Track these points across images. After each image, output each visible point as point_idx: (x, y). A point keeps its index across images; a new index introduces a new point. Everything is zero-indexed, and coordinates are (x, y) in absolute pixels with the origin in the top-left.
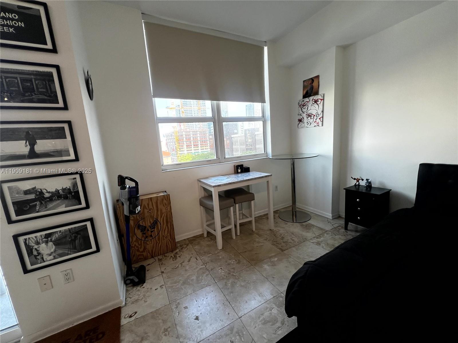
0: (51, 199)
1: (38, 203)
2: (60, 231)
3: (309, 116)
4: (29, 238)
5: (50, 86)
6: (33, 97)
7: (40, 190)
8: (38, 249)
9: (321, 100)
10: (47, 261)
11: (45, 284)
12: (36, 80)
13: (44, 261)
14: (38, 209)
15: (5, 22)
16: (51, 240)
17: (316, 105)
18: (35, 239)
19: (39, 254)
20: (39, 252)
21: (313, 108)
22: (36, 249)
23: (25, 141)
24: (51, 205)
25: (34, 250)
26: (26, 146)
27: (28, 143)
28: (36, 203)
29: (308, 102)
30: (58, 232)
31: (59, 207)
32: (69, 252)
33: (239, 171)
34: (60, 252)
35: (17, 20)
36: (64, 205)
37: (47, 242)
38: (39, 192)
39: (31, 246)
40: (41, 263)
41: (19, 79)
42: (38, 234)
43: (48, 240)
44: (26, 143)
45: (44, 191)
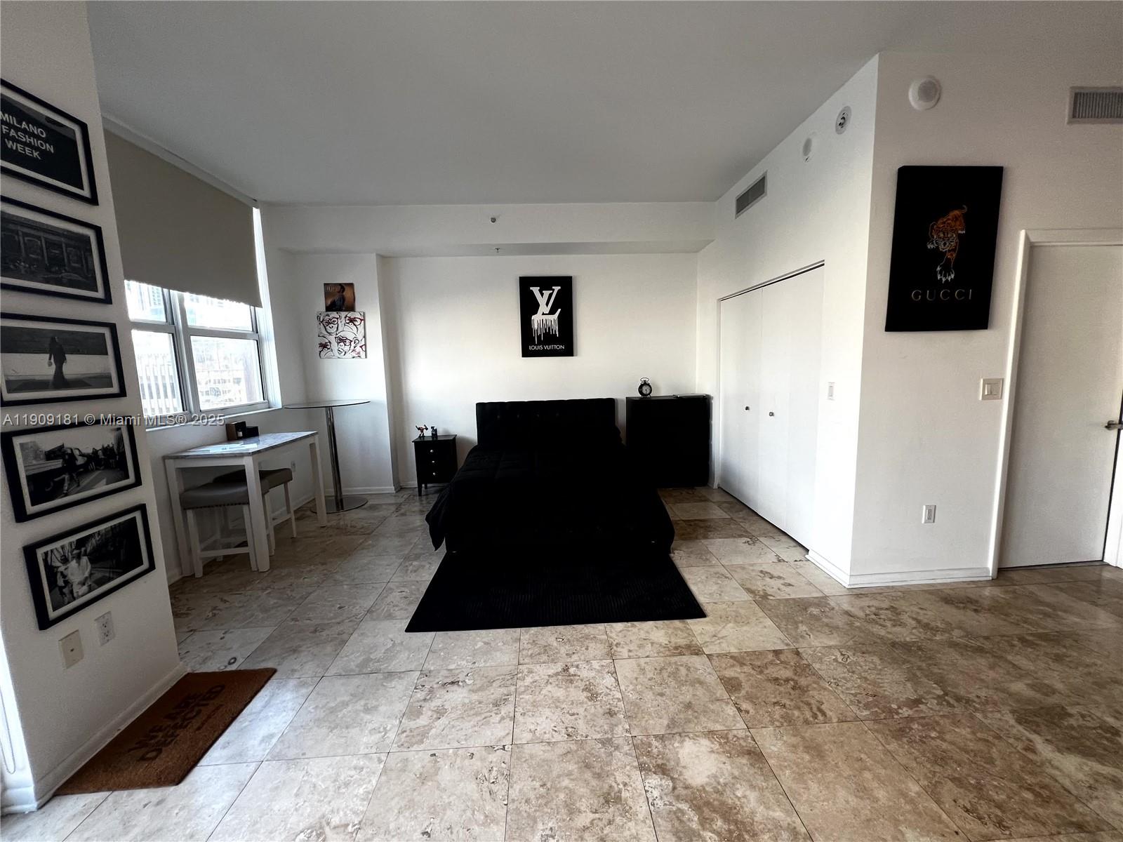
0: (86, 470)
1: (66, 477)
2: (99, 533)
3: (342, 340)
4: (52, 551)
5: (86, 259)
6: (63, 275)
7: (69, 451)
8: (65, 573)
9: (361, 320)
10: (79, 597)
11: (72, 650)
12: (68, 245)
13: (74, 599)
14: (66, 488)
15: (28, 140)
16: (85, 551)
17: (351, 325)
18: (60, 550)
19: (67, 582)
20: (67, 579)
21: (346, 328)
22: (62, 573)
23: (48, 355)
24: (85, 481)
25: (59, 575)
26: (50, 364)
27: (52, 360)
28: (64, 476)
29: (338, 319)
30: (96, 535)
31: (98, 485)
32: (111, 575)
33: (241, 434)
34: (98, 575)
35: (46, 140)
36: (104, 481)
37: (78, 557)
38: (67, 454)
39: (55, 567)
40: (69, 603)
41: (43, 241)
42: (66, 542)
43: (81, 552)
44: (50, 359)
45: (76, 453)
